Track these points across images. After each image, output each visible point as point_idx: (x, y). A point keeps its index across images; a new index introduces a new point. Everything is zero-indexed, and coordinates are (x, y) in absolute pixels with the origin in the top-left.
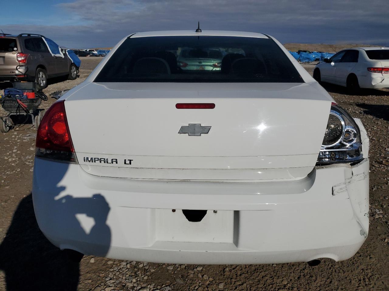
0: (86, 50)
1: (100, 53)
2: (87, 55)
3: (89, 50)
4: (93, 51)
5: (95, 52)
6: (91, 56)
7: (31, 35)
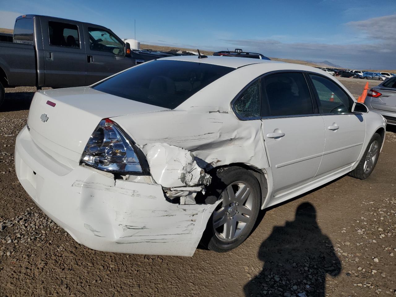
0: (352, 71)
1: (365, 75)
2: (351, 76)
3: (355, 72)
4: (360, 72)
5: (361, 74)
6: (354, 77)
7: (250, 54)
